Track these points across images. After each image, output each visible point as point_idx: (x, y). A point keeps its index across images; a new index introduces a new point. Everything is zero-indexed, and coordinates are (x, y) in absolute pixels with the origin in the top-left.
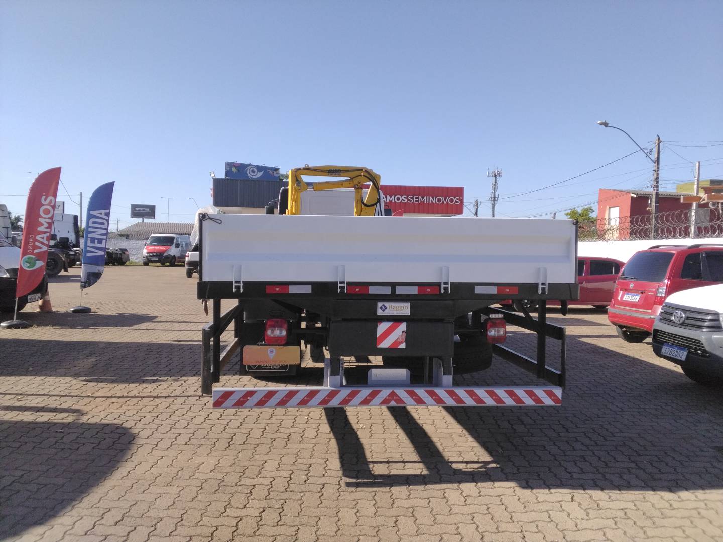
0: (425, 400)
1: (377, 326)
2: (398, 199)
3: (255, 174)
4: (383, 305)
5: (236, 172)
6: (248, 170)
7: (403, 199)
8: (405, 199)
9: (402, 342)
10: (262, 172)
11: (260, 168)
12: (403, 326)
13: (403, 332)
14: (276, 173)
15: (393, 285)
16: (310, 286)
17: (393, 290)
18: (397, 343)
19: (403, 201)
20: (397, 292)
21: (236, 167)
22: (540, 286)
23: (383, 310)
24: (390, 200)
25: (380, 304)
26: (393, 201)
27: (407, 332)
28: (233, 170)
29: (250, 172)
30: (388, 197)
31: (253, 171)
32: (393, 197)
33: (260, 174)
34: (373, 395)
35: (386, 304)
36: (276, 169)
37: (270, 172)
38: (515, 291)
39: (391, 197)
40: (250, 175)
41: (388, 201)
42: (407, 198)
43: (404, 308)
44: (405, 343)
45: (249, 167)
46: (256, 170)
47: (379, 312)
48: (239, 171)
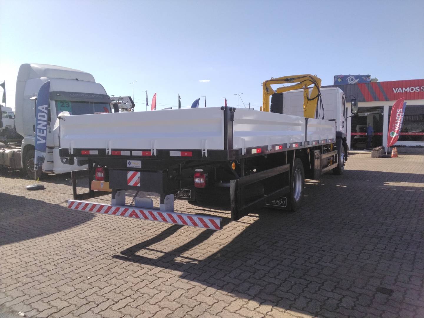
0: (149, 218)
1: (127, 173)
2: (412, 90)
3: (354, 80)
4: (129, 162)
5: (341, 81)
6: (349, 79)
7: (417, 89)
8: (418, 89)
9: (139, 183)
10: (358, 80)
11: (356, 77)
12: (139, 174)
13: (139, 177)
14: (368, 79)
15: (131, 151)
16: (97, 151)
17: (131, 153)
18: (136, 183)
19: (416, 91)
20: (133, 155)
21: (341, 78)
22: (203, 152)
23: (130, 165)
24: (406, 90)
25: (128, 161)
26: (408, 92)
27: (141, 178)
28: (339, 80)
29: (350, 80)
30: (404, 89)
31: (352, 80)
32: (408, 88)
33: (357, 81)
34: (126, 211)
35: (131, 161)
36: (368, 76)
37: (364, 78)
38: (191, 154)
39: (406, 89)
40: (350, 82)
41: (404, 92)
42: (420, 88)
43: (138, 164)
44: (140, 184)
45: (349, 77)
46: (354, 79)
47: (128, 166)
48: (343, 80)
